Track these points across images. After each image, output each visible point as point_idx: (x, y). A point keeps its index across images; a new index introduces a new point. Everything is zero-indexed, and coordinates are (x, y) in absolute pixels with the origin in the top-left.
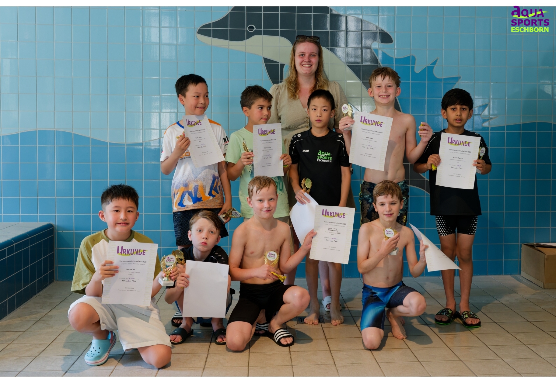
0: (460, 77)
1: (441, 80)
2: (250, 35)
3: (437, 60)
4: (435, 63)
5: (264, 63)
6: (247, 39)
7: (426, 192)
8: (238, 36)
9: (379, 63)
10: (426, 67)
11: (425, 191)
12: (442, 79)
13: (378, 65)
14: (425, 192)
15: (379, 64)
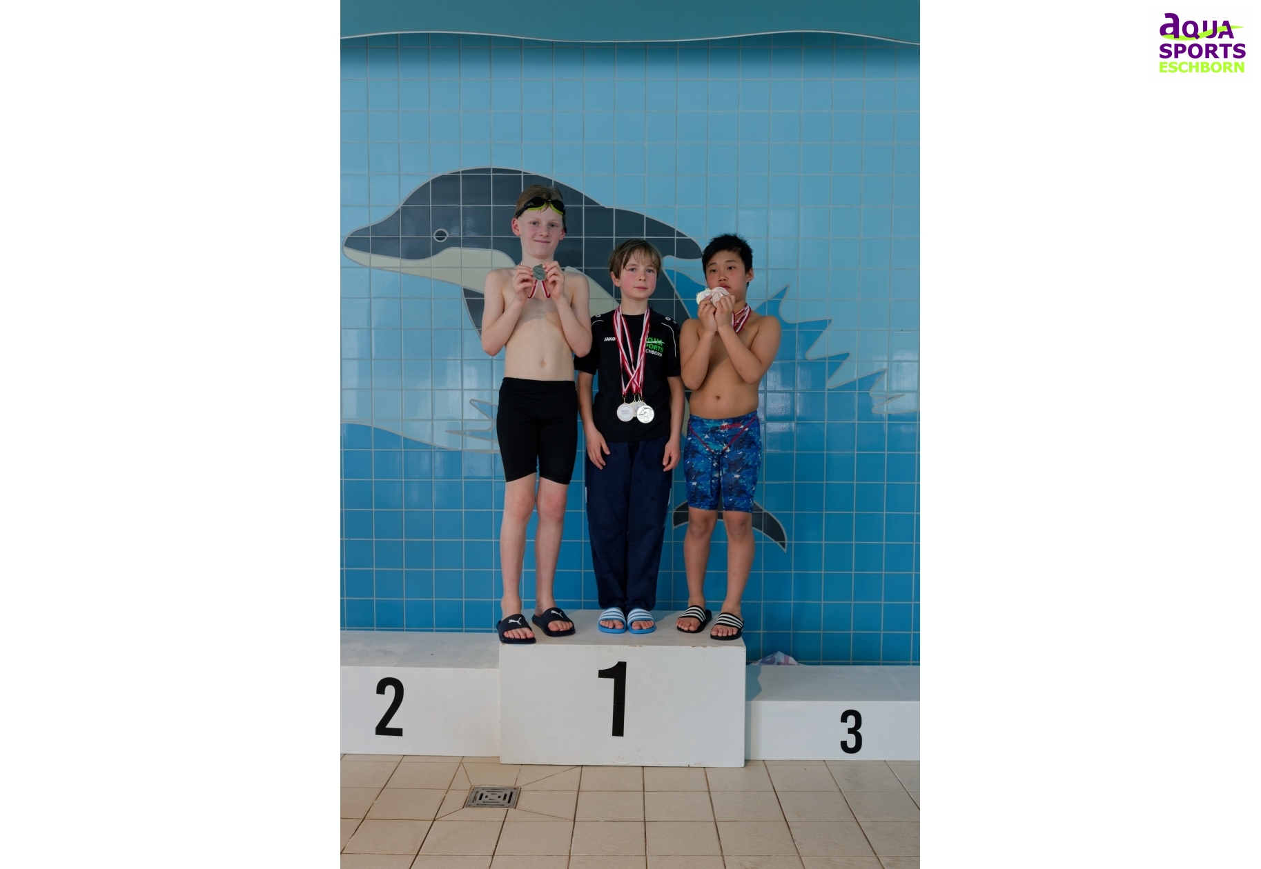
0: (830, 321)
1: (793, 326)
2: (437, 250)
3: (785, 290)
4: (782, 294)
5: (465, 299)
6: (433, 255)
7: (764, 534)
8: (418, 251)
9: (676, 295)
10: (765, 303)
11: (762, 532)
12: (795, 324)
13: (675, 299)
14: (761, 534)
15: (677, 297)
